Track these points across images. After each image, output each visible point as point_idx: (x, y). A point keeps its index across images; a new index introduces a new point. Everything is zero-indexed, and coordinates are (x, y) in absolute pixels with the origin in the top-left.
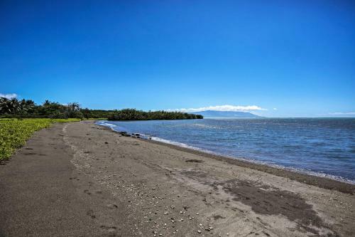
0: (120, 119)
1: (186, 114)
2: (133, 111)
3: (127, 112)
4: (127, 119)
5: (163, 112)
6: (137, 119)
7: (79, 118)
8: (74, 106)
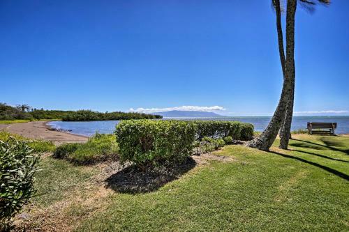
0: (74, 120)
1: (143, 115)
2: (89, 113)
3: (82, 113)
4: (82, 120)
5: (120, 113)
6: (92, 120)
7: (27, 119)
8: (23, 108)
